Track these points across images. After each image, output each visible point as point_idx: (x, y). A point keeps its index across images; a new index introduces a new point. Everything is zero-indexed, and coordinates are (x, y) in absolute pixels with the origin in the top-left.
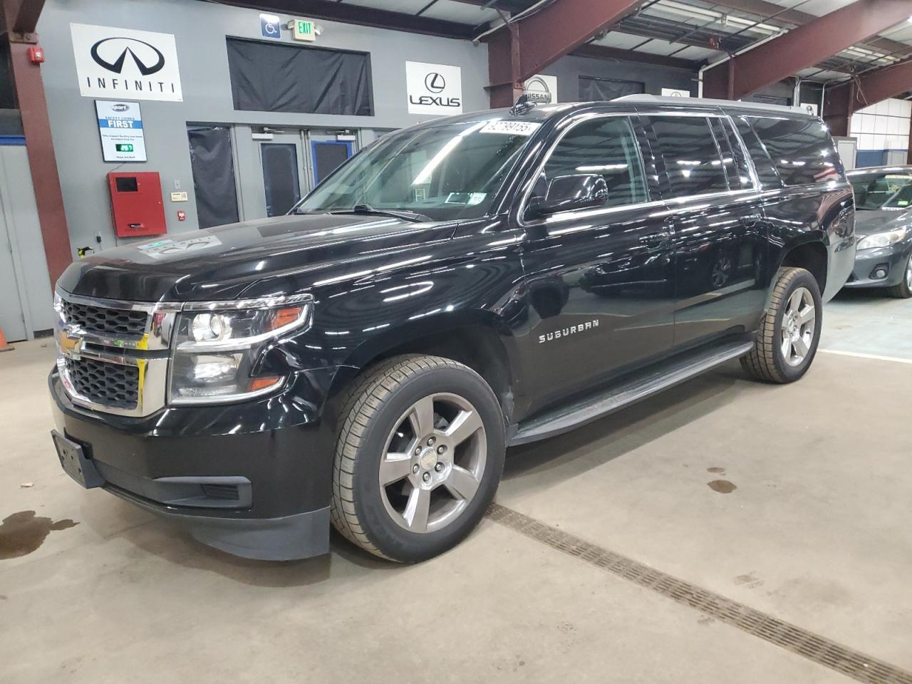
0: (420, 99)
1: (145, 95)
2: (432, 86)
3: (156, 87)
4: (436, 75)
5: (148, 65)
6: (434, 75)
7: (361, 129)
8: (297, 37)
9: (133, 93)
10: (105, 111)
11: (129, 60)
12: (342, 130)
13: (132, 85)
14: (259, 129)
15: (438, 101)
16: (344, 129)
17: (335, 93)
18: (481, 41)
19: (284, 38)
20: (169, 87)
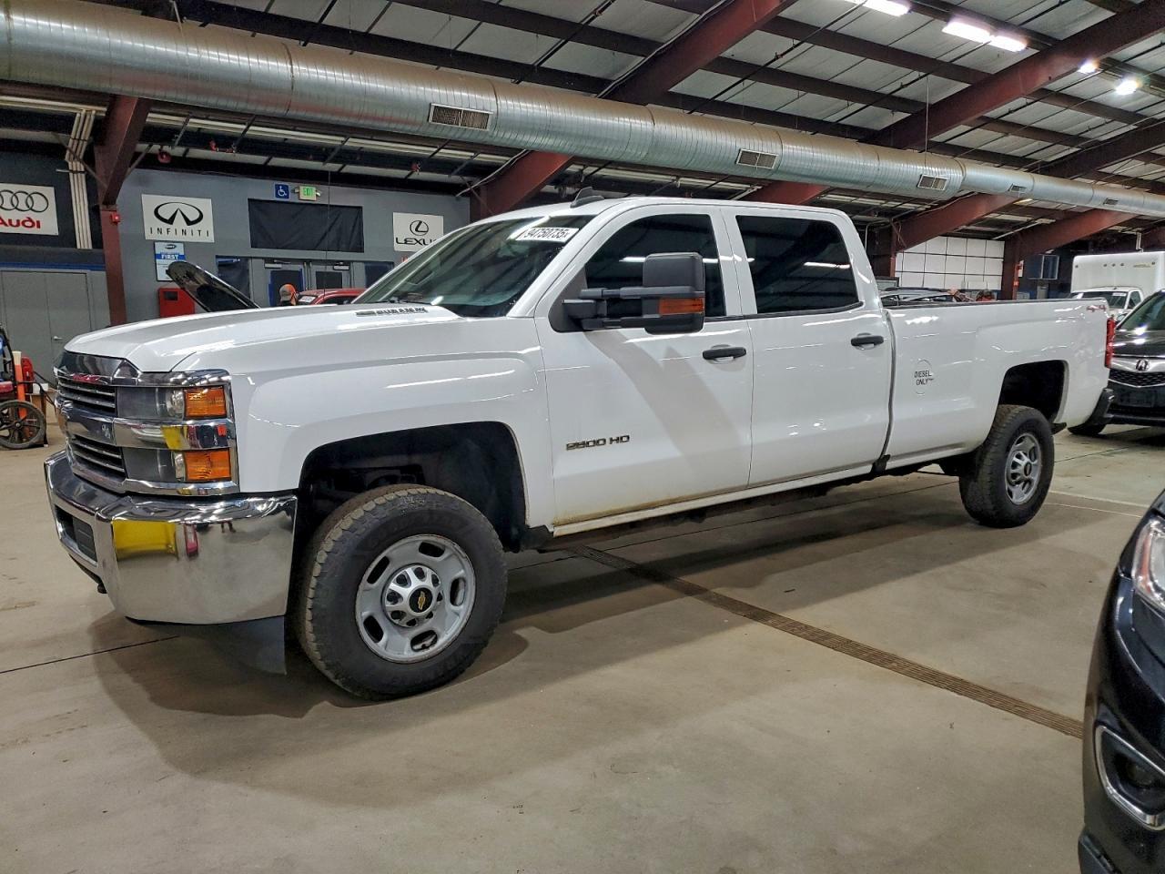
0: (405, 240)
1: (188, 238)
2: (416, 230)
3: (196, 233)
4: (421, 222)
5: (191, 219)
6: (417, 223)
7: (353, 261)
8: (301, 198)
9: (180, 237)
10: (160, 248)
11: (179, 216)
12: (337, 263)
13: (180, 232)
14: (271, 260)
15: (422, 242)
16: (339, 261)
17: (332, 236)
18: (463, 195)
19: (292, 199)
20: (205, 233)
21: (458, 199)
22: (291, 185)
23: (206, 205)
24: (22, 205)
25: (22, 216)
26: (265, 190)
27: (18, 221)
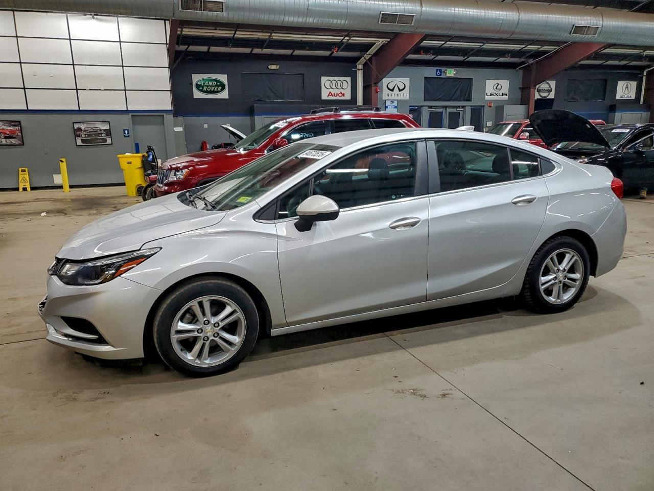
0: (491, 94)
1: (399, 98)
2: (496, 89)
3: (402, 95)
4: (498, 84)
5: (401, 89)
7: (466, 106)
8: (447, 75)
9: (396, 98)
10: (388, 103)
11: (396, 87)
12: (459, 107)
13: (396, 95)
14: (431, 107)
15: (498, 94)
16: (460, 106)
17: (458, 93)
18: (520, 69)
19: (443, 76)
20: (405, 95)
21: (517, 71)
22: (443, 69)
23: (407, 81)
24: (339, 87)
25: (338, 91)
26: (431, 72)
27: (337, 94)
